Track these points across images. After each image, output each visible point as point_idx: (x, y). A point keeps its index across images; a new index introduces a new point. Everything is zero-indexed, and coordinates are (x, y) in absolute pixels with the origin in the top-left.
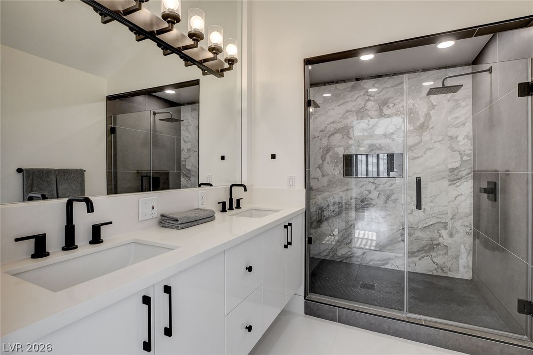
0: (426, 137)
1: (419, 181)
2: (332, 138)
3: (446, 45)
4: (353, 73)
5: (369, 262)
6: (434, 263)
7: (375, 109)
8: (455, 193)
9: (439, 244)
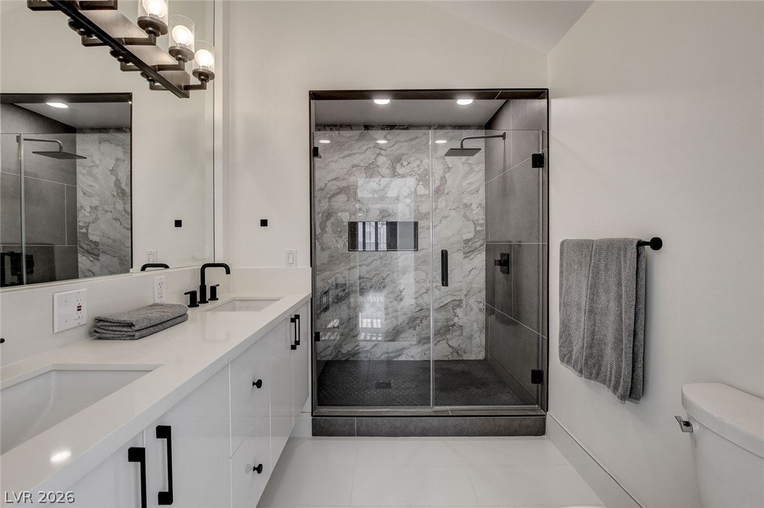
0: (442, 203)
1: (444, 255)
2: (334, 199)
3: (464, 102)
4: (362, 119)
5: (380, 356)
6: (450, 346)
7: (386, 166)
8: (469, 267)
9: (454, 325)
